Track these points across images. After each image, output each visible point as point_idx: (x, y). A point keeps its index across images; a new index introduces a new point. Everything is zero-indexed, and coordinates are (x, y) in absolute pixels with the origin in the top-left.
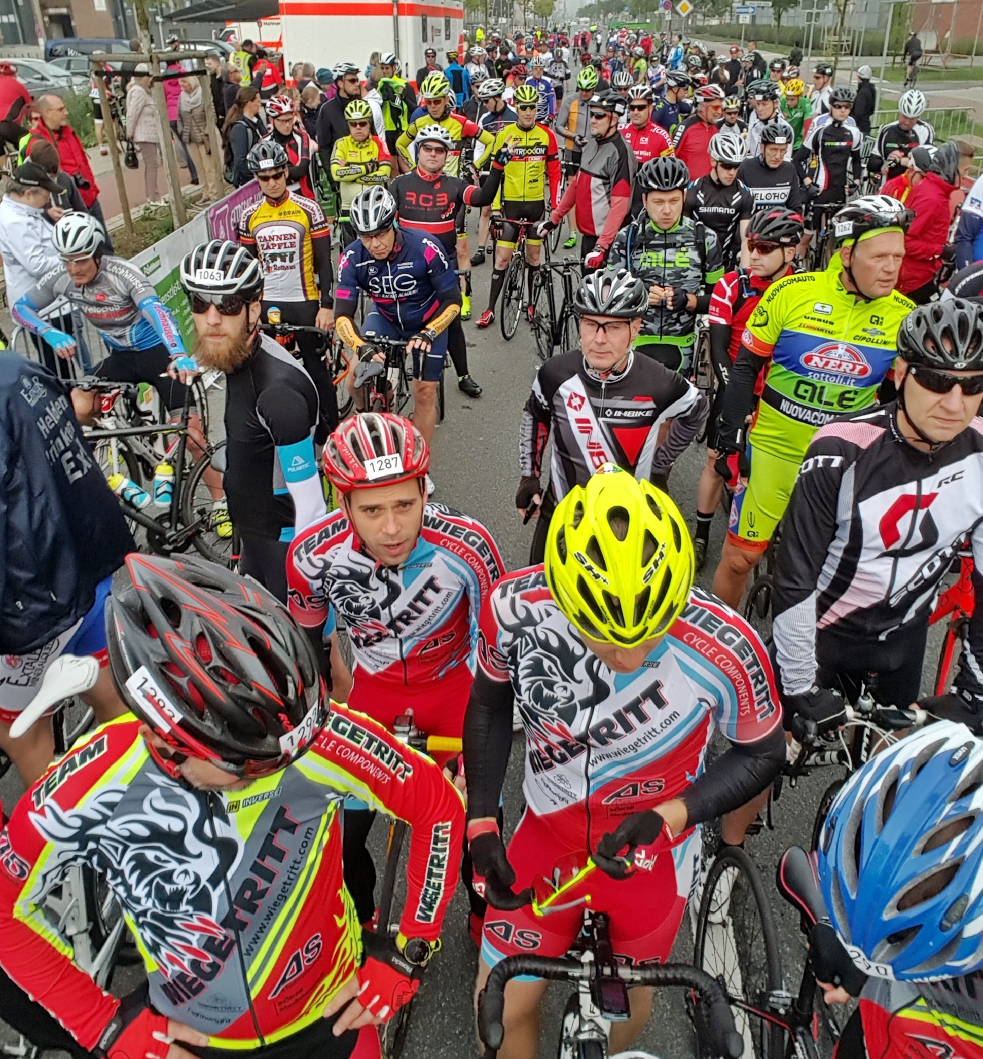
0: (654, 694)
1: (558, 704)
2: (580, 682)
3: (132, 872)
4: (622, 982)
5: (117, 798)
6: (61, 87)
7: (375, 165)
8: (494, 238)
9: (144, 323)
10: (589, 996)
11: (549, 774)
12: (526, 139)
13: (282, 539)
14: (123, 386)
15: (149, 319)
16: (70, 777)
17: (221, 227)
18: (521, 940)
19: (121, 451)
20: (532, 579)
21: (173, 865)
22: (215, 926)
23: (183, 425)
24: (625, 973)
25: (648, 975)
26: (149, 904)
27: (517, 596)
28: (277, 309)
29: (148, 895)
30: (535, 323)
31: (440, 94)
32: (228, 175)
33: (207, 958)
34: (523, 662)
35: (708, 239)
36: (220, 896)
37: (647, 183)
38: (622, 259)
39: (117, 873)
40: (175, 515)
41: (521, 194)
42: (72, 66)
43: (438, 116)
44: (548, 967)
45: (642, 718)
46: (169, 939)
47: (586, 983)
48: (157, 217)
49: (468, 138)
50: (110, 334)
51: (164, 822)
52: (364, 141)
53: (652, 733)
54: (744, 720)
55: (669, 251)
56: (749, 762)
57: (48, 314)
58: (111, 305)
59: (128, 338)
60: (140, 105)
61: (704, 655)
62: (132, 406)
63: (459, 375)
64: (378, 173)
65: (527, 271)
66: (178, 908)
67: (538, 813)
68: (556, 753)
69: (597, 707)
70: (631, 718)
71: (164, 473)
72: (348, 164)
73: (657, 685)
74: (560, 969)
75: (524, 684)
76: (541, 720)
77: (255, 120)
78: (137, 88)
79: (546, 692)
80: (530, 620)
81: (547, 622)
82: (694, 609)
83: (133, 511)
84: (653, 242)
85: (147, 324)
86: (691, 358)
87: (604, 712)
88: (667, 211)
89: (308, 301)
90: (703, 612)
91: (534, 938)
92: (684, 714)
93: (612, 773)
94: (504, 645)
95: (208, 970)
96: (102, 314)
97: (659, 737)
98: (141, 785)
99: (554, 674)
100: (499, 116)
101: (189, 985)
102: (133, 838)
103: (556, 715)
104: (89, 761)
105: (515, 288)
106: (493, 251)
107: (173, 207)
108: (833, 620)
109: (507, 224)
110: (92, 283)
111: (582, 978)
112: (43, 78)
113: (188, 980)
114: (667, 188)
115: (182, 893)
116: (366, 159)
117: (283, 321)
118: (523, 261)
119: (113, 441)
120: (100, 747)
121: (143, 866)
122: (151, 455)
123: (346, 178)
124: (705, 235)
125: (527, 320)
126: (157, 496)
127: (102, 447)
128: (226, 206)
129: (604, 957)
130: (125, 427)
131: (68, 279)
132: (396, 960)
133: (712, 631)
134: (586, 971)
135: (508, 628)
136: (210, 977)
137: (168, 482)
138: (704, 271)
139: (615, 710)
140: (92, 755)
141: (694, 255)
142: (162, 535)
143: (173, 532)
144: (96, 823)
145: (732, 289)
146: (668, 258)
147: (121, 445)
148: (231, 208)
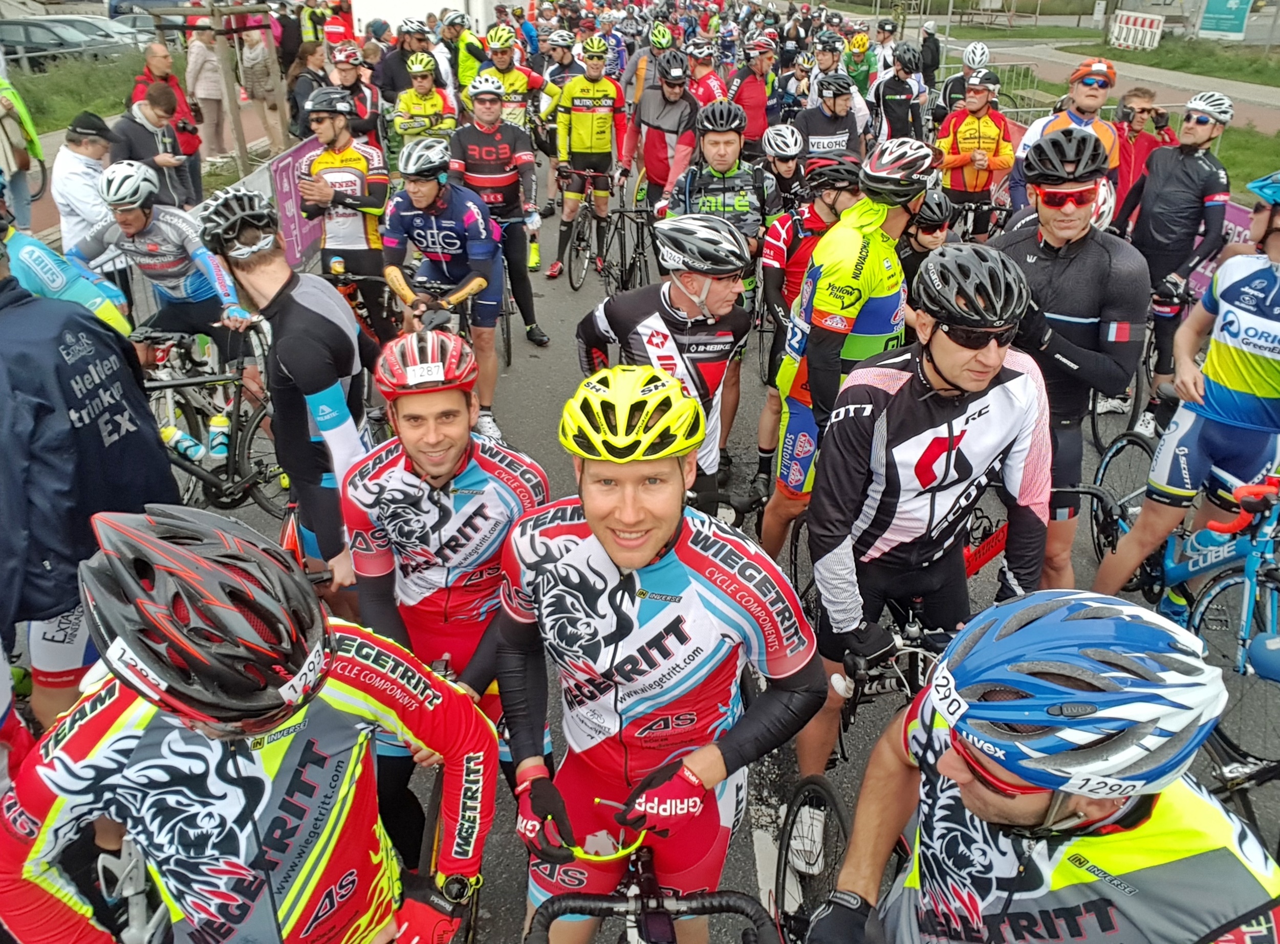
0: (675, 628)
1: (582, 642)
2: (603, 617)
3: (153, 820)
4: (667, 913)
5: (132, 744)
6: (127, 45)
7: (439, 117)
8: (560, 188)
9: (199, 274)
10: (635, 931)
11: (582, 711)
12: (595, 91)
13: (324, 484)
14: (177, 336)
15: (203, 269)
16: (81, 726)
17: (285, 180)
18: (566, 878)
19: (178, 404)
20: (550, 515)
21: (196, 808)
22: (242, 868)
23: (237, 376)
24: (671, 904)
25: (694, 904)
26: (172, 851)
27: (537, 532)
28: (340, 259)
29: (171, 842)
30: (604, 272)
31: (507, 44)
32: (294, 129)
33: (235, 900)
34: (546, 600)
35: (767, 183)
36: (248, 838)
37: (702, 123)
38: (682, 204)
39: (138, 821)
40: (231, 467)
41: (589, 145)
42: (138, 24)
43: (504, 67)
44: (592, 905)
45: (666, 654)
46: (196, 886)
47: (632, 918)
48: (224, 173)
49: (533, 91)
50: (164, 285)
51: (185, 765)
52: (427, 94)
53: (676, 668)
54: (773, 655)
55: (728, 195)
56: (785, 697)
57: (101, 266)
58: (164, 255)
59: (183, 289)
60: (200, 61)
61: (726, 592)
62: (186, 356)
63: (527, 324)
64: (442, 126)
65: (594, 223)
66: (203, 853)
67: (577, 750)
68: (585, 690)
69: (621, 644)
70: (655, 654)
71: (219, 424)
72: (412, 117)
73: (679, 621)
74: (605, 905)
75: (548, 622)
76: (566, 658)
77: (321, 73)
78: (198, 43)
79: (570, 629)
80: (549, 557)
81: (567, 558)
82: (715, 542)
83: (187, 463)
84: (711, 186)
85: (202, 275)
86: (753, 302)
87: (628, 648)
88: (722, 152)
89: (370, 250)
90: (724, 546)
91: (579, 876)
92: (708, 650)
93: (641, 708)
94: (529, 584)
95: (237, 912)
96: (155, 265)
97: (683, 673)
98: (156, 729)
99: (578, 611)
100: (567, 68)
101: (217, 930)
102: (153, 784)
103: (581, 653)
104: (100, 708)
105: (583, 240)
106: (561, 204)
107: (239, 162)
108: (877, 555)
109: (575, 176)
110: (142, 233)
111: (627, 912)
112: (107, 36)
113: (215, 926)
114: (720, 129)
115: (207, 837)
116: (430, 111)
117: (347, 270)
118: (591, 212)
119: (169, 392)
120: (110, 692)
121: (164, 812)
122: (210, 408)
123: (410, 131)
124: (763, 179)
125: (596, 270)
126: (213, 448)
127: (158, 399)
128: (290, 159)
129: (650, 890)
130: (181, 378)
131: (119, 230)
132: (435, 899)
133: (732, 567)
134: (632, 906)
135: (530, 567)
136: (239, 919)
137: (223, 433)
138: (764, 214)
139: (639, 646)
140: (102, 701)
141: (753, 199)
142: (218, 487)
143: (230, 485)
144: (111, 772)
145: (787, 232)
146: (728, 201)
147: (178, 397)
148: (295, 161)
